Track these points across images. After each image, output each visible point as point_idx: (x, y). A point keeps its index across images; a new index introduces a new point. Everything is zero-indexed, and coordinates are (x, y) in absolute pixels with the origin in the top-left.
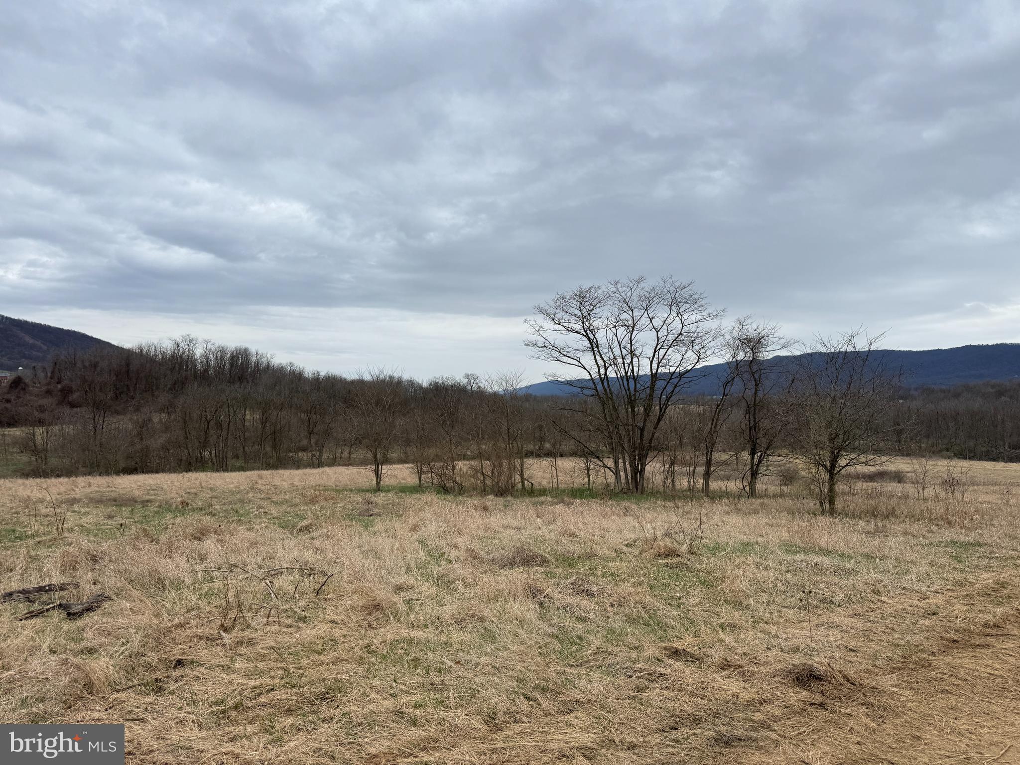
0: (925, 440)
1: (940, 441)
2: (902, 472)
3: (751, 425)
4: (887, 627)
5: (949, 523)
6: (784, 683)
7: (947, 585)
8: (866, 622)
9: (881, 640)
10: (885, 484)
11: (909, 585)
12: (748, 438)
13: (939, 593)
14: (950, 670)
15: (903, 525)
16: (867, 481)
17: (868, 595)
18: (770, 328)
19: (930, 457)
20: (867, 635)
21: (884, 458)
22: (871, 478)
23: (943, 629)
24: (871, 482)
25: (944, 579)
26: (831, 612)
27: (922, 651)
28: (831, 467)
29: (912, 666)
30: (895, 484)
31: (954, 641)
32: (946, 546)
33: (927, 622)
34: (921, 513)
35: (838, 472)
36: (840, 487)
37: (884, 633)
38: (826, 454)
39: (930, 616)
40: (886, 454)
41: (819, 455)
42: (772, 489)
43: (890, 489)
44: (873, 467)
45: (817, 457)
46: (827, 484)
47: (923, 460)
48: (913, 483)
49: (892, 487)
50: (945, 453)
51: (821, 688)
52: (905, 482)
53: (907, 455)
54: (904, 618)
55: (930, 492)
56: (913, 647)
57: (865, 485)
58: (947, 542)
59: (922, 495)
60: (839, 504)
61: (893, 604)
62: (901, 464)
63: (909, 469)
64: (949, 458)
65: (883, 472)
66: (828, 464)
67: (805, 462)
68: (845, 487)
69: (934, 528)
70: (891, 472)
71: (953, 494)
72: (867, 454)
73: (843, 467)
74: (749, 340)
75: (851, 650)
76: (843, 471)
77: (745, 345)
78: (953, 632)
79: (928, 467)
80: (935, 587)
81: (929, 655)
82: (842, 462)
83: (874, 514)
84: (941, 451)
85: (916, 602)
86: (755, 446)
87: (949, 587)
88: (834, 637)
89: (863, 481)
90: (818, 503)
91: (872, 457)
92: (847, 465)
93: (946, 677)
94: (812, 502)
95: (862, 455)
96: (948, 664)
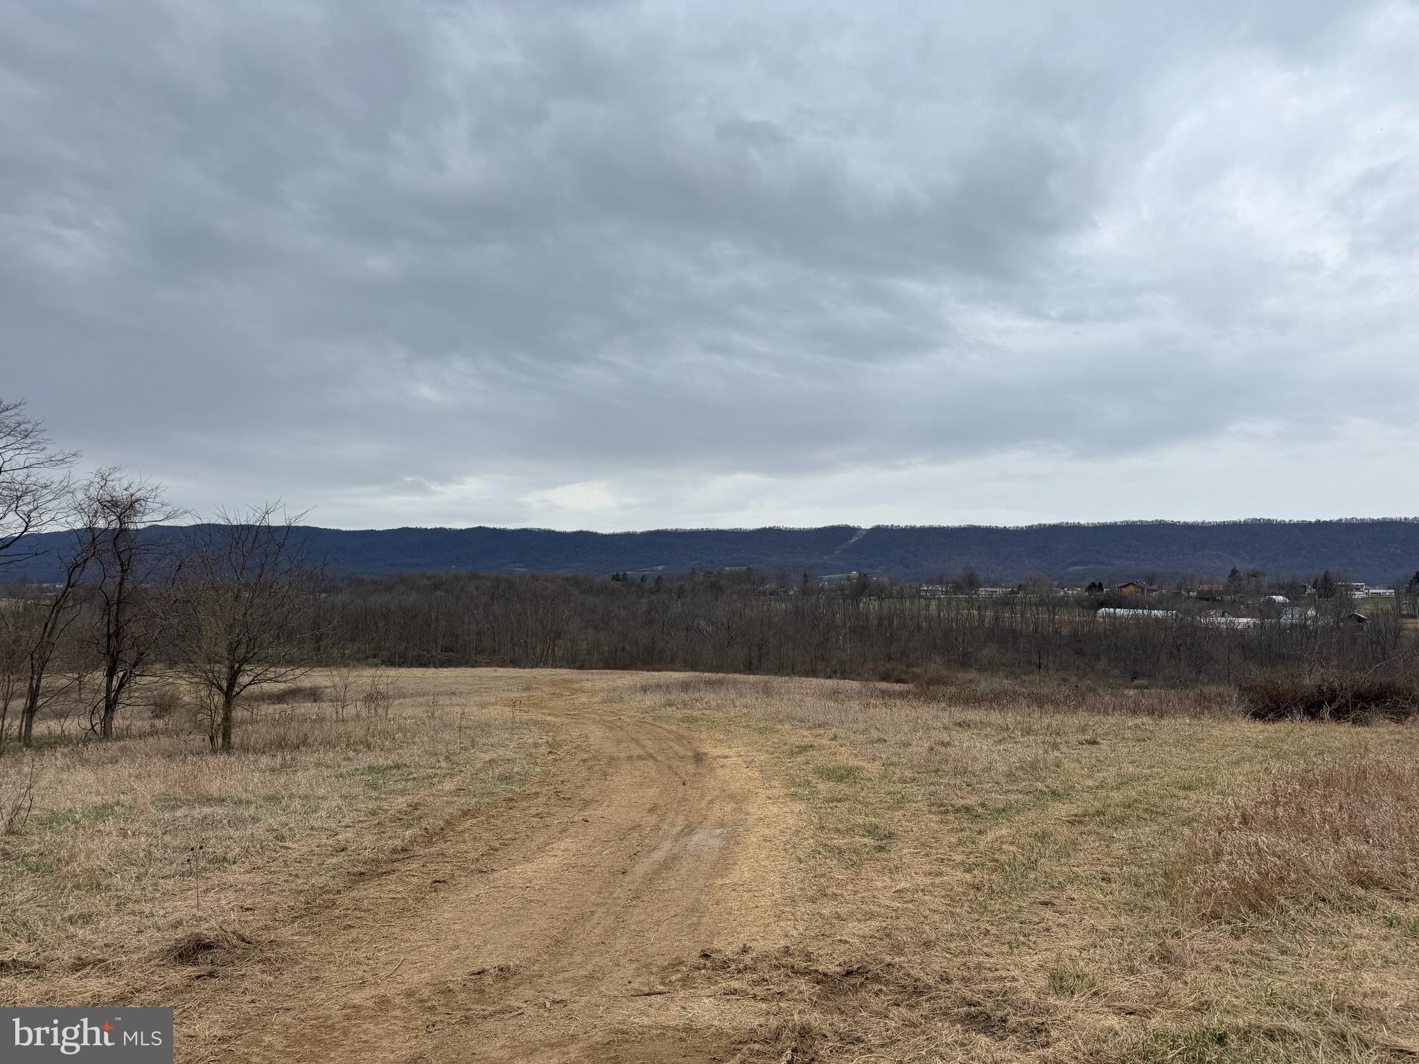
0: (350, 645)
1: (367, 646)
2: (320, 688)
3: (111, 632)
4: (290, 875)
5: (369, 747)
6: (163, 965)
7: (359, 816)
8: (266, 874)
9: (282, 891)
10: (297, 705)
11: (317, 824)
12: (104, 651)
13: (349, 827)
14: (354, 905)
15: (315, 755)
16: (274, 703)
17: (270, 844)
18: (149, 488)
19: (354, 666)
20: (266, 888)
21: (298, 672)
22: (279, 698)
23: (350, 864)
24: (279, 703)
25: (356, 810)
26: (224, 872)
27: (329, 892)
28: (228, 688)
29: (315, 910)
30: (309, 705)
31: (361, 874)
32: (363, 774)
33: (334, 860)
34: (339, 737)
35: (238, 693)
36: (239, 713)
37: (287, 881)
38: (222, 669)
39: (338, 853)
40: (301, 666)
41: (212, 672)
42: (139, 725)
43: (303, 710)
44: (284, 684)
45: (210, 675)
46: (221, 711)
47: (344, 671)
48: (331, 701)
49: (306, 708)
50: (371, 660)
51: (210, 957)
52: (322, 701)
53: (326, 666)
54: (310, 861)
55: (350, 711)
56: (317, 890)
57: (271, 709)
58: (364, 769)
59: (341, 716)
60: (235, 739)
61: (298, 848)
62: (318, 678)
63: (329, 684)
64: (376, 666)
65: (296, 689)
66: (225, 684)
67: (193, 683)
68: (245, 713)
69: (351, 754)
70: (305, 689)
71: (376, 711)
72: (277, 667)
73: (245, 687)
74: (114, 503)
75: (247, 909)
76: (243, 693)
77: (107, 511)
78: (361, 865)
79: (350, 679)
80: (346, 821)
81: (334, 894)
82: (244, 679)
83: (282, 744)
84: (367, 657)
85: (324, 841)
86: (115, 663)
87: (361, 819)
88: (228, 899)
89: (269, 704)
90: (207, 738)
91: (283, 670)
92: (250, 684)
93: (349, 912)
94: (199, 738)
95: (271, 669)
96: (353, 898)
